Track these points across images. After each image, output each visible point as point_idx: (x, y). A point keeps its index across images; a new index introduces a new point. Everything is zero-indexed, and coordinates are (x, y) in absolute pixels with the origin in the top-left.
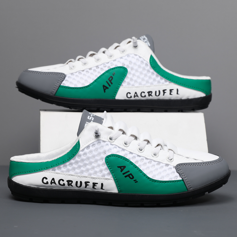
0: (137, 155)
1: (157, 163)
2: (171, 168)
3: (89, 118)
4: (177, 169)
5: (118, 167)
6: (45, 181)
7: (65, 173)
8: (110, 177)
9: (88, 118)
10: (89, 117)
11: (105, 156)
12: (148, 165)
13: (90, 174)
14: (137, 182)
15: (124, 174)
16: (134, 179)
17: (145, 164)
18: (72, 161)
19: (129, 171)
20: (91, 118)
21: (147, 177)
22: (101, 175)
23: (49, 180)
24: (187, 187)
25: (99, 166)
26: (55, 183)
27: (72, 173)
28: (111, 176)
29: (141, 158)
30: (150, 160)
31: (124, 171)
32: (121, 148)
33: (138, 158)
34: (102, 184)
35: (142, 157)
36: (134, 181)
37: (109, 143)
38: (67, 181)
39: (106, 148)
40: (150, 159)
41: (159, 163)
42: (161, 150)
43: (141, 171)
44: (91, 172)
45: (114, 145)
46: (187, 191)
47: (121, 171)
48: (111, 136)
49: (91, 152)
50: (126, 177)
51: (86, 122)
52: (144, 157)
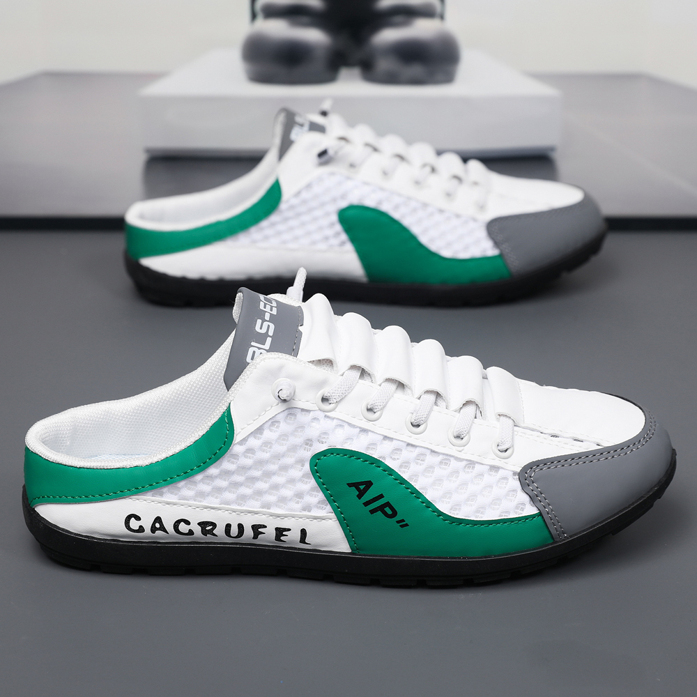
0: (405, 445)
1: (464, 463)
2: (505, 478)
3: (261, 329)
4: (523, 480)
5: (350, 485)
6: (134, 524)
7: (191, 502)
8: (327, 511)
9: (257, 328)
10: (259, 322)
11: (308, 454)
12: (438, 472)
13: (268, 506)
14: (407, 525)
15: (366, 504)
16: (398, 518)
17: (430, 468)
18: (213, 471)
19: (381, 496)
20: (266, 324)
21: (436, 510)
22: (299, 506)
23: (147, 523)
24: (554, 532)
25: (292, 481)
26: (163, 528)
27: (213, 501)
28: (329, 508)
29: (418, 451)
30: (445, 457)
31: (367, 497)
32: (357, 427)
33: (408, 454)
34: (303, 532)
35: (421, 448)
36: (398, 522)
37: (321, 415)
38: (199, 524)
39: (314, 431)
40: (444, 454)
41: (471, 463)
42: (475, 418)
43: (417, 494)
44: (271, 498)
45: (335, 420)
46: (551, 544)
47: (360, 496)
48: (326, 391)
49: (267, 444)
50: (372, 512)
51: (253, 344)
52: (427, 448)
